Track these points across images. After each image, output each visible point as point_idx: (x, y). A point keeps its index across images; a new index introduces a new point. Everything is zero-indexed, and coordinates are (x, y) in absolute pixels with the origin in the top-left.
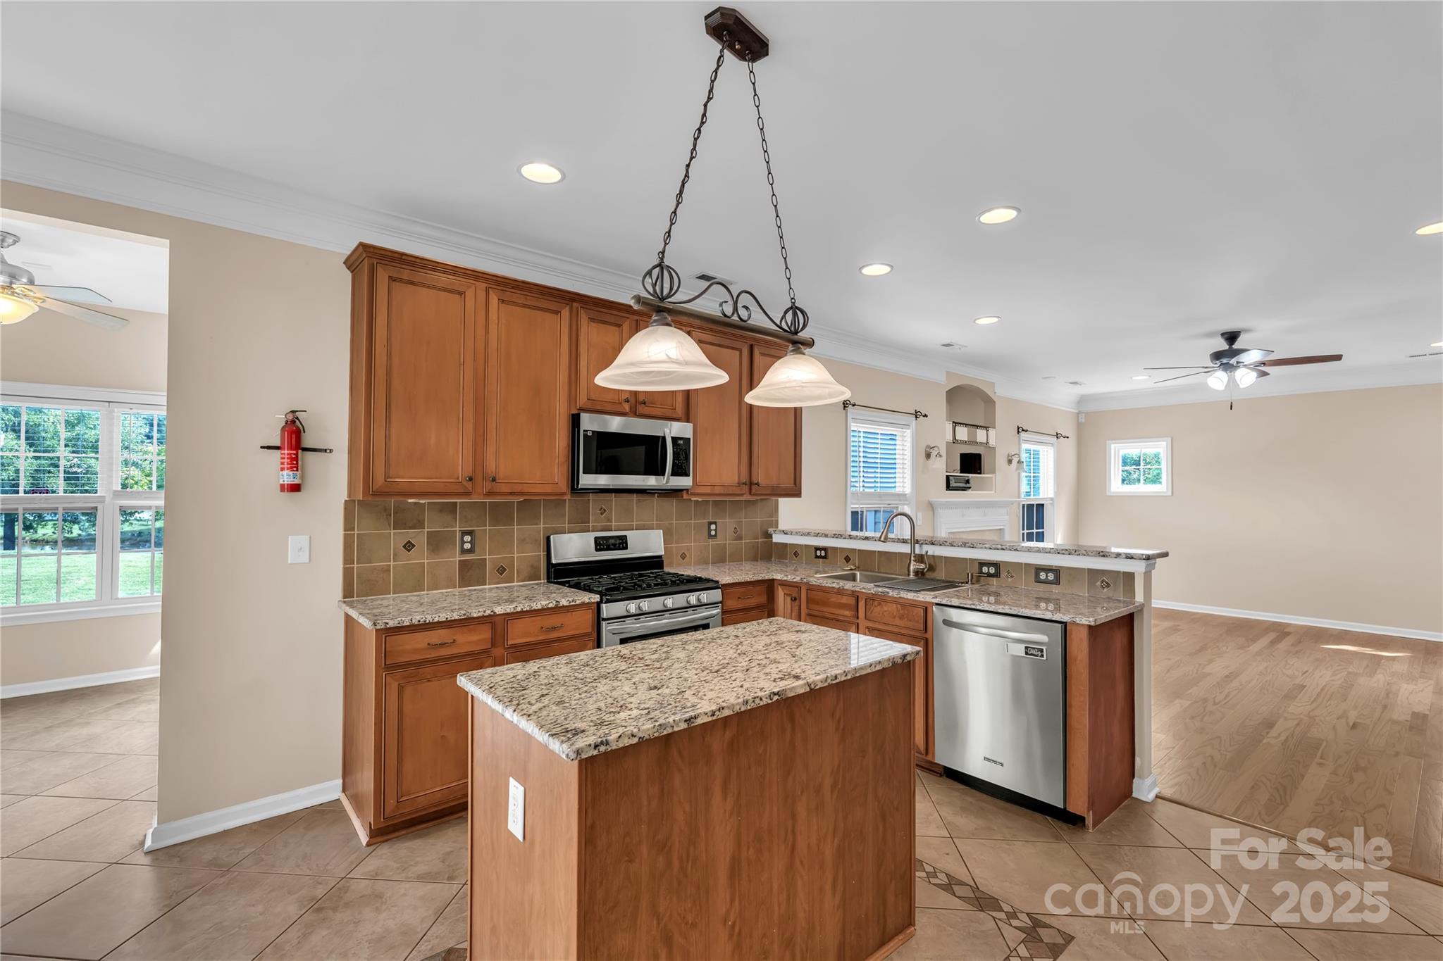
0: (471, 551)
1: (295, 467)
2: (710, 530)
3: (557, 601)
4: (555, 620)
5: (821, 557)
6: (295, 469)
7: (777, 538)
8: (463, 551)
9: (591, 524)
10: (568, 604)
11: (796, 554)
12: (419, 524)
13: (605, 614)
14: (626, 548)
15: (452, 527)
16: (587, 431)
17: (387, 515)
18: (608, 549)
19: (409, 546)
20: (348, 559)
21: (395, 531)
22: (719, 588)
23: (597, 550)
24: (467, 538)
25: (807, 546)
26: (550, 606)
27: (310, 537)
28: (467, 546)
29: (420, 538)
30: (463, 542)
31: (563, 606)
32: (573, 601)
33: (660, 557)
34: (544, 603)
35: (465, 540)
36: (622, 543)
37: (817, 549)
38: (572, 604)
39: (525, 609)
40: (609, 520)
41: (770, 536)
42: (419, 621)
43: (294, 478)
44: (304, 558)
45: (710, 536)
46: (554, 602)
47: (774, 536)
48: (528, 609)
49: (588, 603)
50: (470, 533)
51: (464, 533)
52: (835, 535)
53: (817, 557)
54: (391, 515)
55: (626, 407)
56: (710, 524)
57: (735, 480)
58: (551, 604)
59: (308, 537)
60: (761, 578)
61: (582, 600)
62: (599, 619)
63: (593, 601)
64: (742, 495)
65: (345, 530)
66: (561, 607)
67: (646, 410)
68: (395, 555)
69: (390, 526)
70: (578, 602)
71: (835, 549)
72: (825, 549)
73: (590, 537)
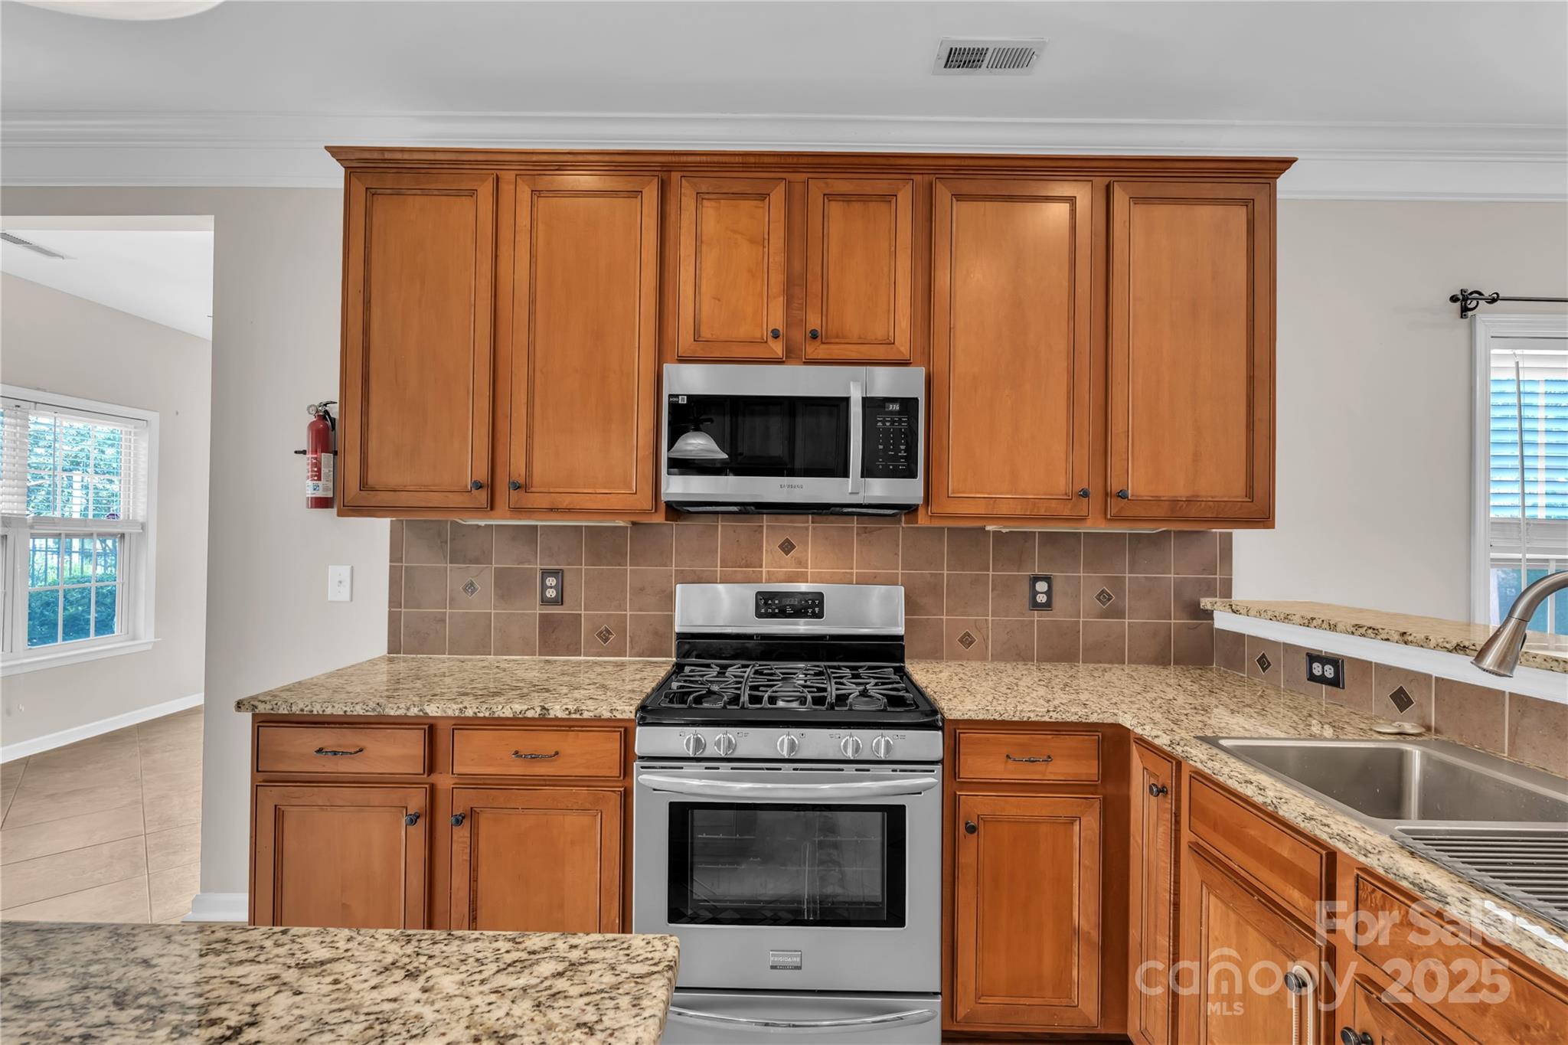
0: (559, 601)
1: (316, 476)
2: (1034, 593)
3: (543, 708)
4: (545, 742)
5: (1322, 680)
6: (316, 478)
7: (1224, 621)
8: (545, 601)
9: (764, 570)
10: (565, 716)
11: (1264, 662)
12: (482, 558)
13: (639, 748)
14: (820, 615)
15: (529, 562)
16: (677, 396)
17: (442, 542)
18: (782, 614)
19: (470, 587)
20: (394, 601)
21: (451, 565)
22: (937, 728)
23: (759, 615)
24: (551, 581)
25: (1288, 647)
26: (530, 714)
27: (352, 569)
28: (551, 593)
29: (484, 577)
30: (544, 587)
31: (556, 719)
32: (577, 711)
33: (900, 638)
34: (518, 707)
35: (548, 584)
36: (812, 606)
37: (1313, 657)
38: (574, 716)
39: (481, 715)
40: (801, 563)
41: (1209, 615)
42: (302, 710)
43: (315, 489)
44: (345, 595)
45: (1035, 605)
46: (538, 710)
47: (1216, 614)
48: (487, 715)
49: (609, 720)
50: (554, 573)
51: (546, 573)
52: (1358, 626)
53: (1312, 677)
54: (446, 542)
55: (778, 348)
56: (1036, 579)
57: (1060, 484)
58: (532, 711)
59: (348, 568)
60: (1074, 719)
61: (597, 713)
62: (627, 756)
63: (619, 716)
64: (1082, 519)
65: (391, 561)
66: (552, 719)
67: (821, 351)
68: (452, 599)
69: (445, 557)
70: (586, 715)
71: (1364, 666)
72: (1335, 661)
73: (748, 593)
